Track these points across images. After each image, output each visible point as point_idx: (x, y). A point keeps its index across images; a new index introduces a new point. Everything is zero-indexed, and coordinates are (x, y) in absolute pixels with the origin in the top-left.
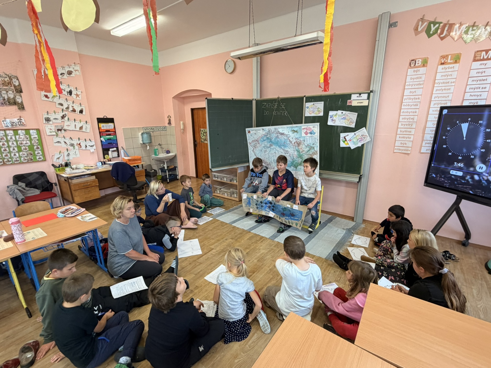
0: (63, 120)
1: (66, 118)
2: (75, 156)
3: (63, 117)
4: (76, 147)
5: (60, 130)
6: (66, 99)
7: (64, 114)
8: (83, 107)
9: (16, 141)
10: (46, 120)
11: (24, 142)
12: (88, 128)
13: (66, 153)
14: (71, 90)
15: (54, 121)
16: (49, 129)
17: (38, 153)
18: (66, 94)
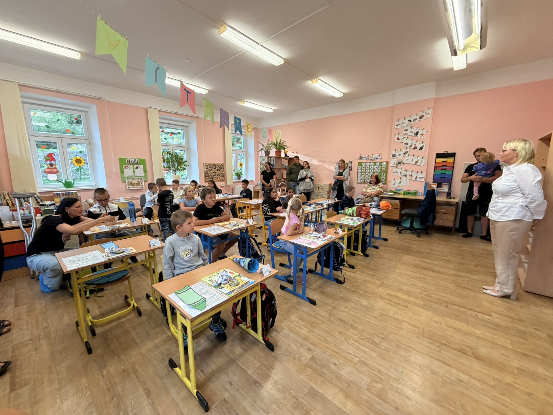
0: (404, 156)
1: (407, 155)
2: (405, 184)
3: (405, 154)
4: (408, 177)
5: (400, 163)
6: (412, 140)
7: (406, 151)
8: (424, 145)
9: (374, 169)
10: (393, 156)
11: (377, 170)
12: (423, 162)
13: (399, 181)
14: (418, 131)
15: (398, 157)
16: (393, 162)
17: (383, 178)
18: (413, 136)
